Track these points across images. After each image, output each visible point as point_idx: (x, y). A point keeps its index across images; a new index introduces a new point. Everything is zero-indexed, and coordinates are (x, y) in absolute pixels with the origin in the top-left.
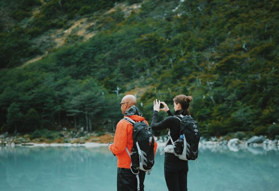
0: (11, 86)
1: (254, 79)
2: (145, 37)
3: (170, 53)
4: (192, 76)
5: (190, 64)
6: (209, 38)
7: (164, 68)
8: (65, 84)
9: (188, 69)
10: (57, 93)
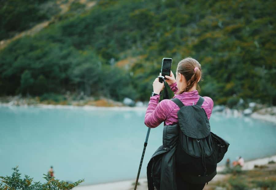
0: (24, 54)
1: (223, 56)
2: (137, 12)
3: (158, 28)
4: (175, 50)
5: (173, 39)
6: (191, 15)
7: (153, 41)
8: (69, 55)
9: (171, 43)
10: (62, 62)
